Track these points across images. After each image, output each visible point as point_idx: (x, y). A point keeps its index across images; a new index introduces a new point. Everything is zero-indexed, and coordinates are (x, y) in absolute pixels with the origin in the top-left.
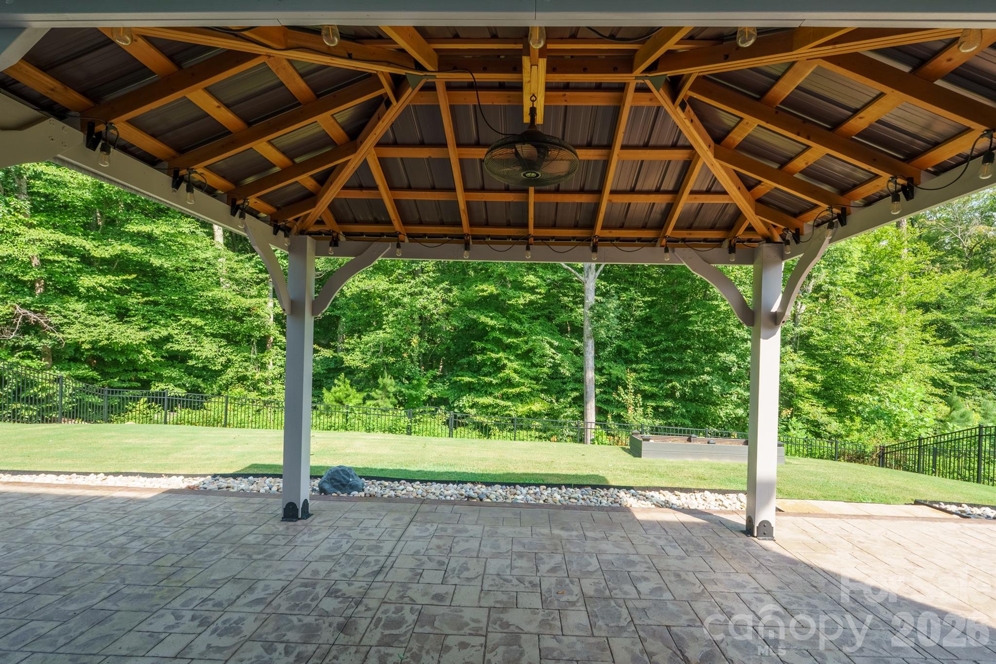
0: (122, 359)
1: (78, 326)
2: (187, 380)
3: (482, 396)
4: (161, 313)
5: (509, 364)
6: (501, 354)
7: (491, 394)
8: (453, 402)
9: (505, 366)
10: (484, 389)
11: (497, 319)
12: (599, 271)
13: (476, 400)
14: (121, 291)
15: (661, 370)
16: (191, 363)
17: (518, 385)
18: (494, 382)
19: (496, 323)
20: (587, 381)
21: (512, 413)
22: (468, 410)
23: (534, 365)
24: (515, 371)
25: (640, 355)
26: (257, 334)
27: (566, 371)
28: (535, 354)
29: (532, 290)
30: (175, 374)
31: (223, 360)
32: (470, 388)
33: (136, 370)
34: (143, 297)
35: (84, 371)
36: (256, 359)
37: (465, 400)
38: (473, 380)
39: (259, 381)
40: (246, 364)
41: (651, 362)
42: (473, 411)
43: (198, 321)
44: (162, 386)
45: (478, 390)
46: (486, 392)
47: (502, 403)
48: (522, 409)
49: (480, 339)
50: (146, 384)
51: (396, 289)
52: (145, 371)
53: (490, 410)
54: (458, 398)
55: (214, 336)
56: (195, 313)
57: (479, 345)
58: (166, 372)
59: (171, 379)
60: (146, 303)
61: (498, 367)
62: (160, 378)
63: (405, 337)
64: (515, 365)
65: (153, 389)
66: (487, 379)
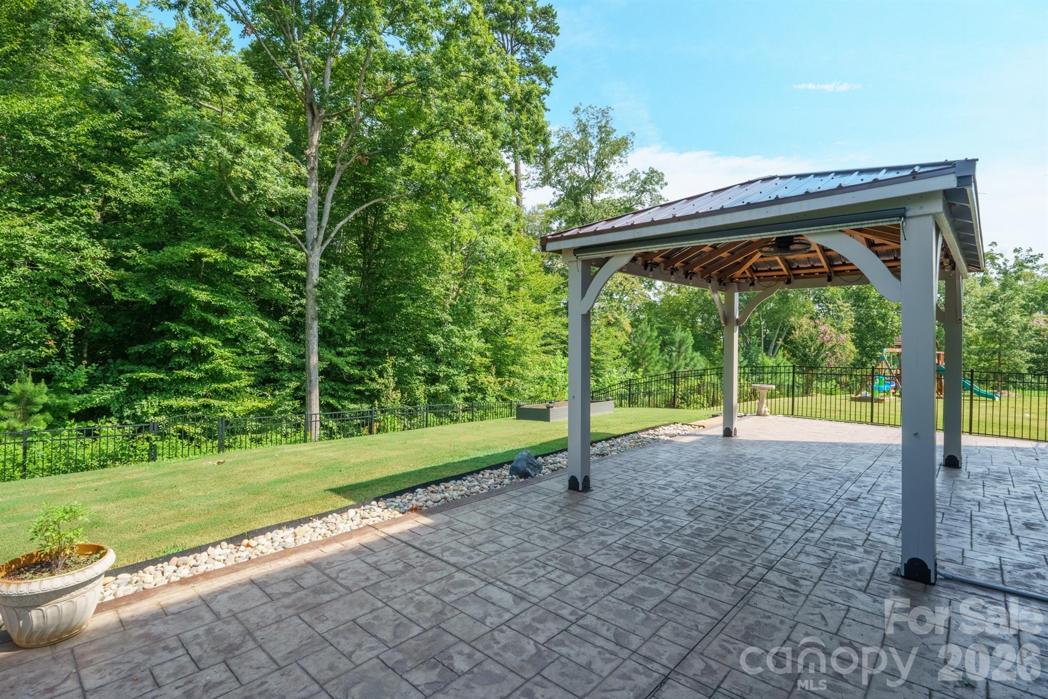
3: (177, 398)
5: (216, 351)
6: (206, 340)
7: (192, 393)
9: (211, 354)
12: (325, 245)
13: (166, 403)
15: (368, 353)
17: (231, 379)
18: (196, 376)
19: (209, 298)
20: (312, 368)
25: (348, 337)
27: (284, 357)
28: (246, 338)
37: (146, 405)
38: (161, 376)
41: (356, 345)
46: (182, 390)
49: (175, 318)
53: (190, 414)
57: (174, 327)
61: (201, 356)
64: (226, 352)
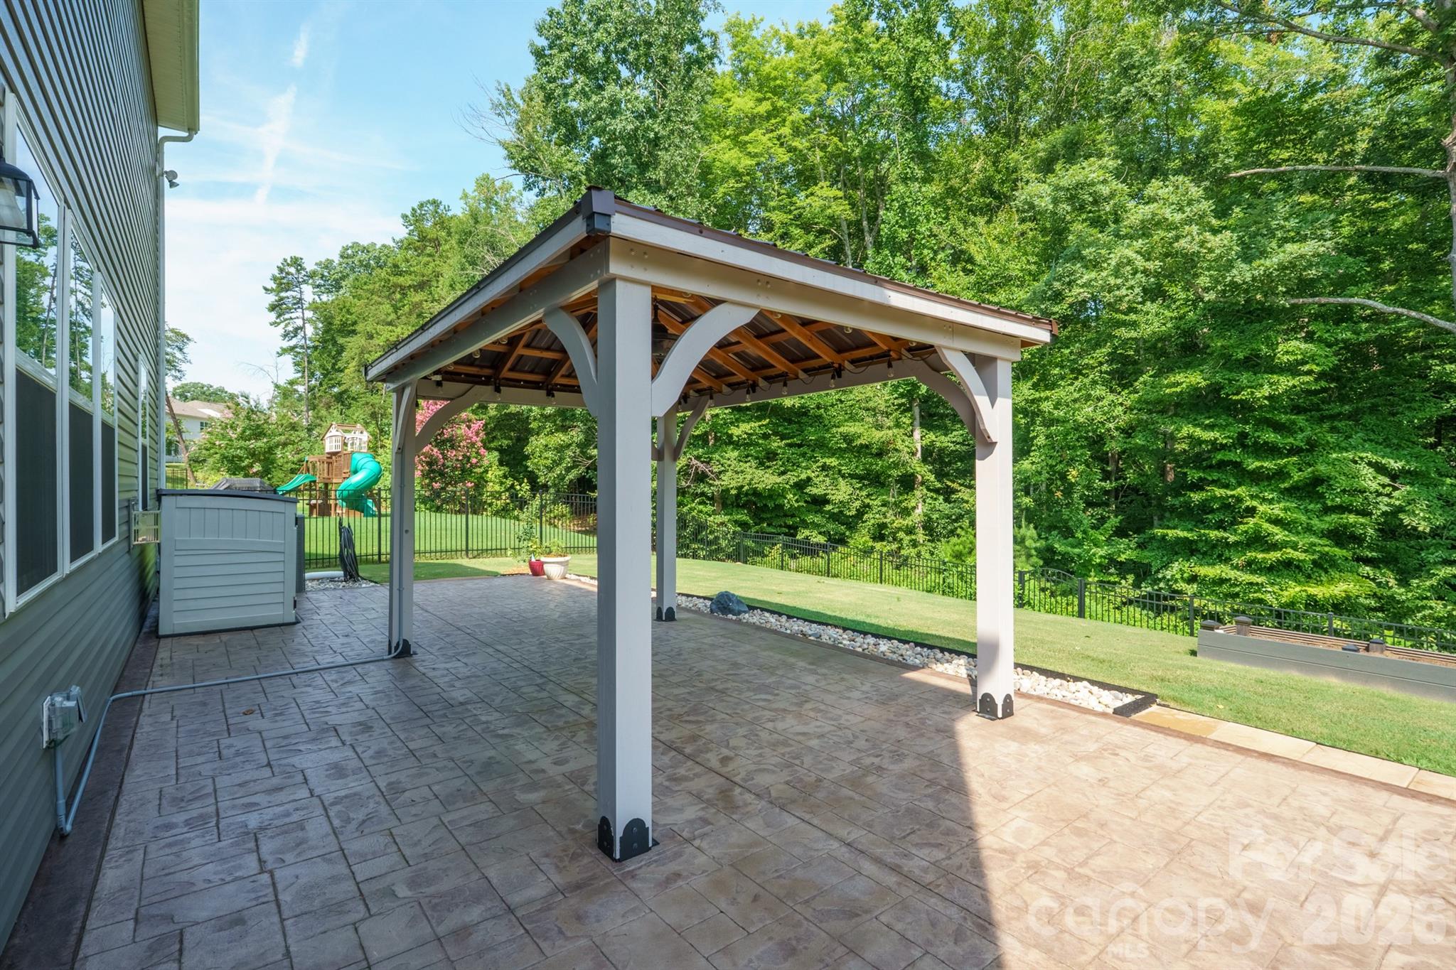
0: (771, 505)
1: (729, 473)
2: (831, 526)
3: (1214, 564)
4: (803, 455)
5: (1261, 508)
6: (1241, 491)
7: (1228, 560)
8: (1157, 571)
9: (1251, 511)
10: (1217, 552)
11: (1222, 428)
13: (1196, 569)
14: (765, 436)
16: (828, 507)
17: (1281, 546)
18: (1232, 539)
19: (1218, 435)
21: (1268, 597)
22: (1181, 586)
23: (1327, 510)
24: (1276, 521)
26: (895, 473)
28: (1330, 487)
29: (1292, 369)
30: (817, 519)
31: (857, 504)
32: (1189, 549)
33: (786, 516)
34: (782, 439)
35: (743, 516)
36: (895, 503)
37: (1177, 569)
38: (1189, 535)
39: (899, 529)
40: (884, 509)
42: (1191, 589)
43: (833, 462)
44: (807, 532)
45: (1205, 554)
46: (1220, 556)
47: (1247, 577)
48: (1293, 590)
50: (792, 531)
51: (1047, 398)
52: (793, 516)
53: (1224, 589)
54: (1166, 566)
55: (852, 476)
56: (833, 453)
58: (810, 518)
59: (816, 526)
60: (790, 445)
61: (1233, 513)
62: (805, 525)
63: (1059, 468)
64: (1278, 509)
65: (799, 537)
66: (1214, 534)
